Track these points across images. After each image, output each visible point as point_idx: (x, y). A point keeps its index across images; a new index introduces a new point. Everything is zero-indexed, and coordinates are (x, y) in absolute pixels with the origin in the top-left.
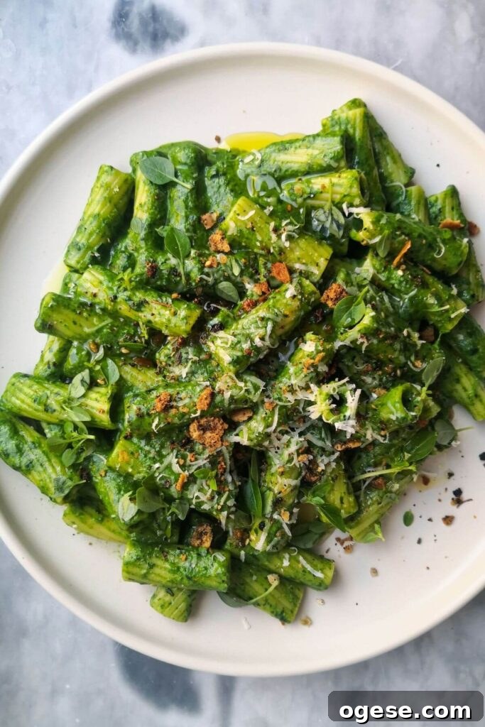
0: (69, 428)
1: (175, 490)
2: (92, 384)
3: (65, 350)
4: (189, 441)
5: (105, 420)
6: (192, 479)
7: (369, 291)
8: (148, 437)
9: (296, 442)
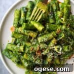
0: (17, 52)
1: (34, 62)
2: (20, 45)
3: (16, 40)
4: (36, 54)
5: (23, 51)
6: (36, 60)
7: (63, 31)
8: (29, 54)
9: (52, 54)
